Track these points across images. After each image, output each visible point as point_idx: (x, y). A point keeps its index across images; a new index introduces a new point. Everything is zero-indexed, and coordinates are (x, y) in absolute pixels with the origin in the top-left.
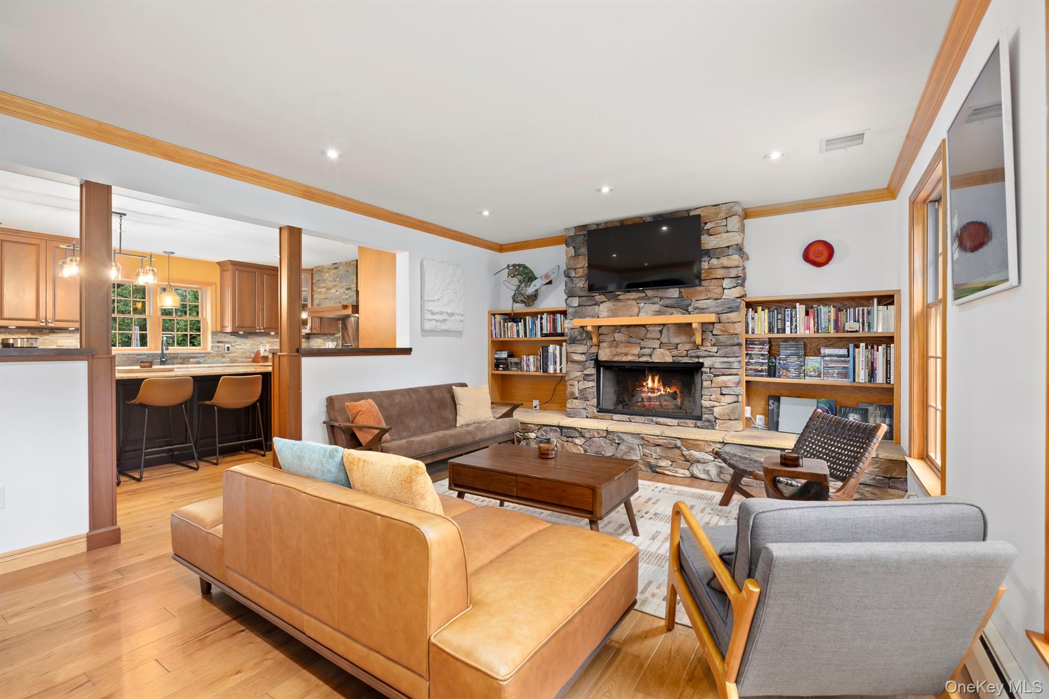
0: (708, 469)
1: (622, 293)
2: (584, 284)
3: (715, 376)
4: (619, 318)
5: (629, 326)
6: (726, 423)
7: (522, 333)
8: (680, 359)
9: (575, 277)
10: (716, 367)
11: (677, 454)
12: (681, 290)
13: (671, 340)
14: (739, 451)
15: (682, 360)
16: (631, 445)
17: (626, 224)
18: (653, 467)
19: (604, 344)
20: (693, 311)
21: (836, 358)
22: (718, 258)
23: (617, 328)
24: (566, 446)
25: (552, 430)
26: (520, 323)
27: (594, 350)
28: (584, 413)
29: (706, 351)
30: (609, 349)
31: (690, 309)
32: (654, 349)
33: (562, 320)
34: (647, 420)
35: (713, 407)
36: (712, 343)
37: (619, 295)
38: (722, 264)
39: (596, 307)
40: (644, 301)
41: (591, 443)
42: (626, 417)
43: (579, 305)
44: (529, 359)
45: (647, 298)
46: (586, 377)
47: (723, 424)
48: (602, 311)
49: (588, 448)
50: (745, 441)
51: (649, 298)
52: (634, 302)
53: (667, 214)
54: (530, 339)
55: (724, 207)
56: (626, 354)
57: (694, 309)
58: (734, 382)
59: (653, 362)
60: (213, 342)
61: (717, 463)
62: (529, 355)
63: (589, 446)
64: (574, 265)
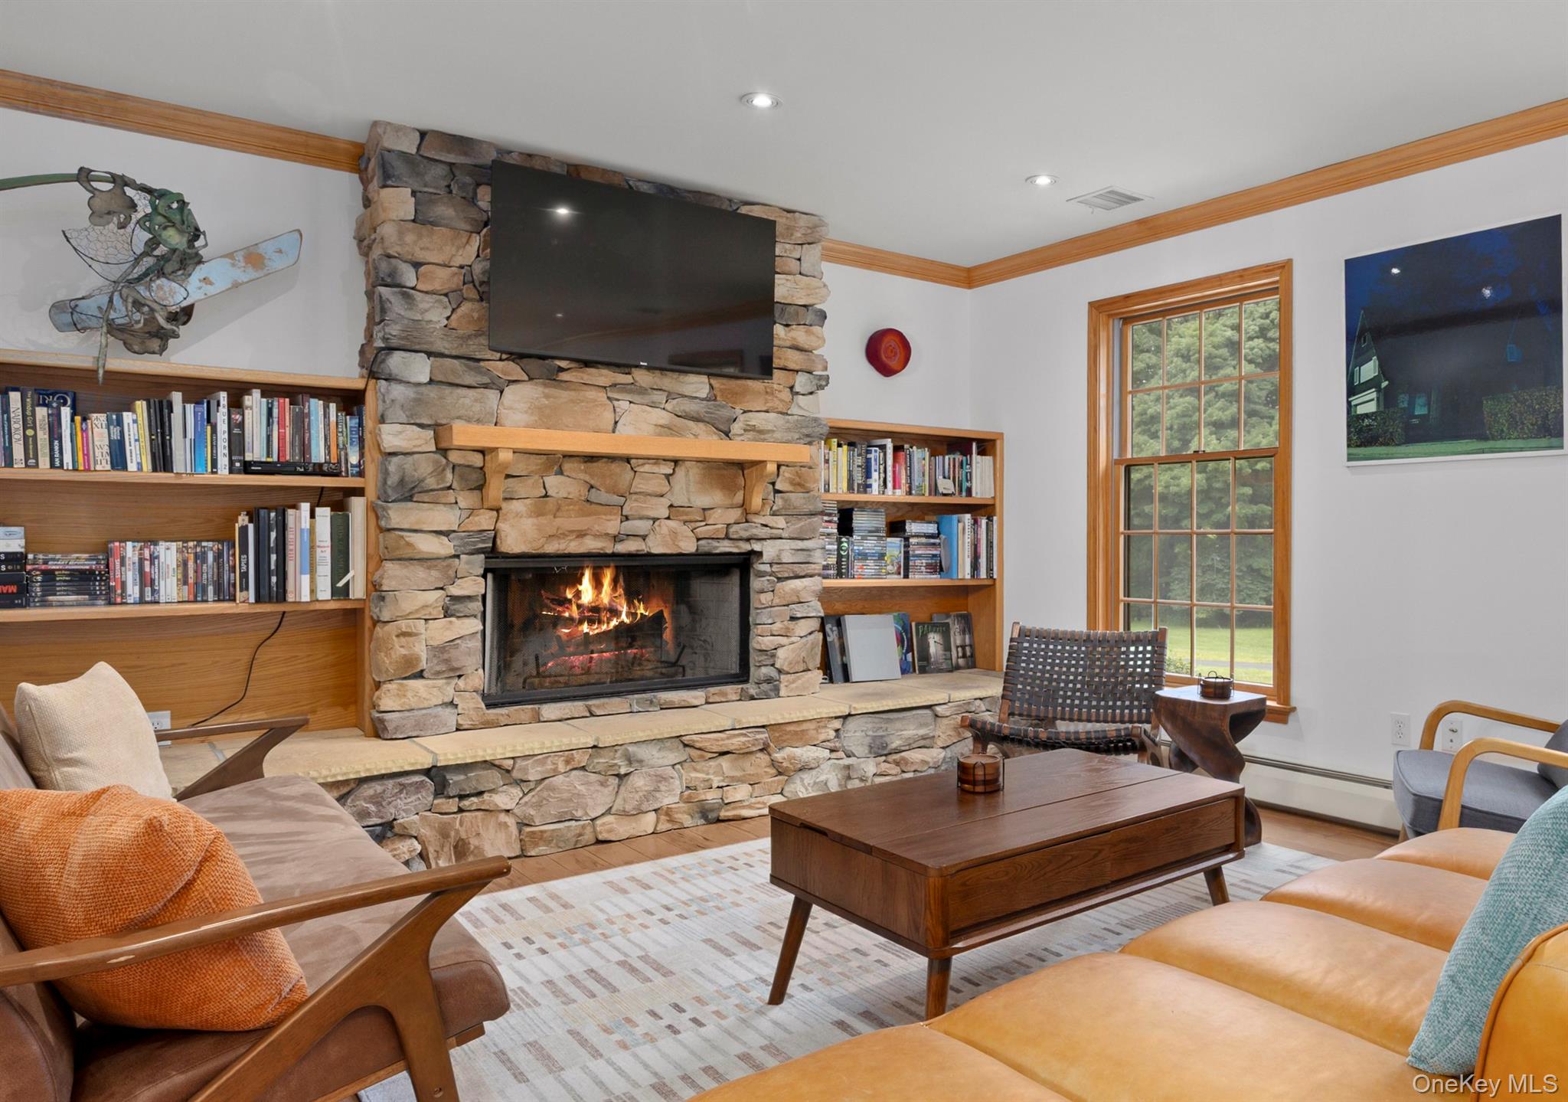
0: (823, 778)
1: (573, 365)
2: (448, 318)
3: (780, 579)
4: (559, 432)
5: (591, 458)
6: (799, 678)
7: (139, 456)
8: (715, 543)
9: (413, 288)
10: (784, 561)
11: (764, 765)
12: (712, 381)
13: (692, 499)
14: (870, 726)
15: (717, 547)
16: (660, 771)
17: (583, 175)
18: (712, 810)
19: (516, 506)
20: (742, 435)
21: (924, 540)
22: (787, 325)
23: (556, 461)
24: (457, 826)
25: (403, 786)
26: (127, 417)
27: (484, 520)
28: (450, 717)
29: (766, 526)
30: (535, 520)
31: (736, 428)
32: (655, 520)
33: (333, 418)
34: (637, 703)
35: (775, 649)
36: (774, 508)
37: (561, 370)
38: (794, 339)
39: (492, 394)
40: (629, 397)
41: (545, 794)
42: (578, 707)
43: (431, 381)
44: (153, 558)
45: (633, 389)
46: (452, 608)
47: (794, 682)
48: (511, 408)
49: (532, 812)
50: (884, 703)
51: (642, 391)
52: (602, 396)
53: (690, 192)
54: (186, 480)
55: (803, 221)
56: (581, 535)
57: (745, 430)
58: (814, 592)
59: (649, 555)
61: (836, 761)
62: (155, 543)
63: (538, 805)
64: (417, 249)
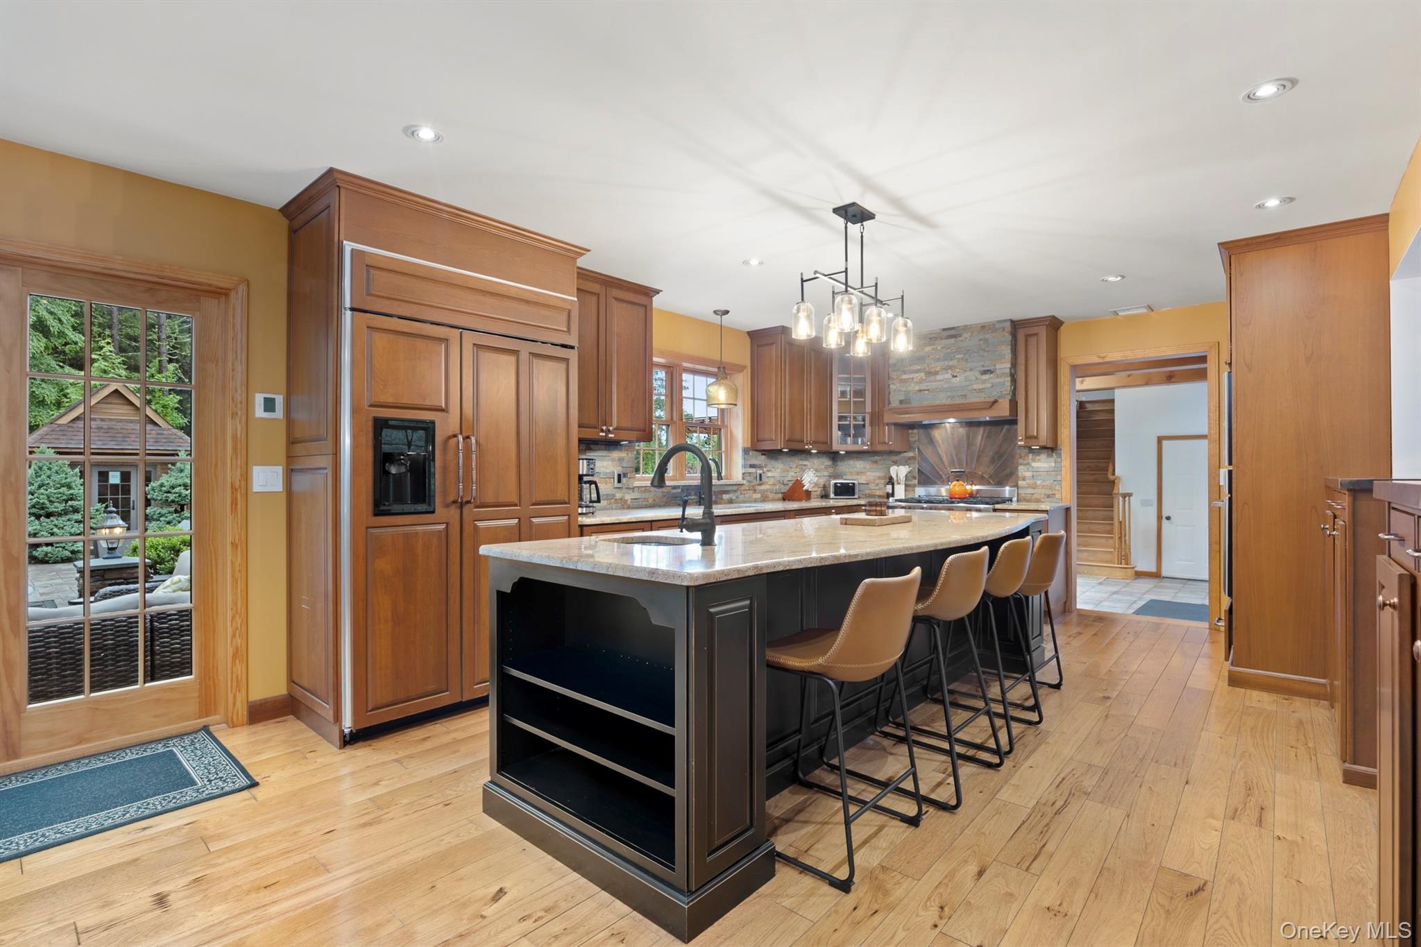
60: (744, 466)
